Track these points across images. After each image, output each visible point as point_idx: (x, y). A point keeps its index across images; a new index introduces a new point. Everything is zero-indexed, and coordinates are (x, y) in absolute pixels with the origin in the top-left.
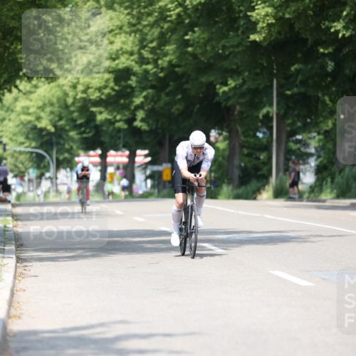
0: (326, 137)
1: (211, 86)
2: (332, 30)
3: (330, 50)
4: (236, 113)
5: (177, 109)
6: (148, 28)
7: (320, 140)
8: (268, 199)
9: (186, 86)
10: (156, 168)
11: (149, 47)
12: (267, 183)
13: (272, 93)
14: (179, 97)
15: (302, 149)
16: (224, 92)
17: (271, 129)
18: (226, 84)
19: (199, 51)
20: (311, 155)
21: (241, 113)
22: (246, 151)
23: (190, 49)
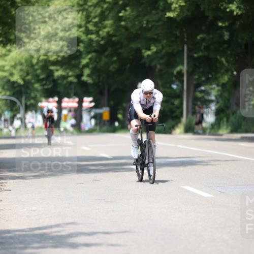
0: (223, 88)
1: (139, 51)
2: (228, 10)
3: (227, 24)
4: (157, 70)
5: (112, 68)
6: (92, 8)
7: (218, 90)
8: (180, 133)
9: (120, 51)
10: (98, 111)
11: (93, 22)
12: (180, 121)
13: (183, 55)
14: (115, 58)
15: (206, 97)
16: (148, 56)
17: (182, 82)
18: (149, 49)
19: (129, 25)
20: (211, 101)
21: (160, 70)
23: (123, 23)
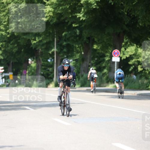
0: (76, 62)
1: (29, 41)
2: (78, 17)
3: (78, 25)
4: (39, 52)
5: (15, 50)
6: (3, 17)
7: (74, 63)
8: (52, 87)
9: (19, 41)
10: (7, 74)
11: (4, 25)
12: (53, 80)
13: (54, 43)
14: (16, 45)
16: (34, 43)
17: (54, 58)
18: (35, 40)
21: (42, 52)
22: (43, 67)
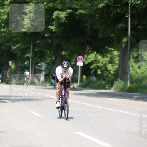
0: (48, 65)
1: (10, 47)
2: (51, 29)
3: (49, 35)
4: (18, 56)
7: (46, 66)
13: (30, 49)
15: (40, 69)
16: (14, 49)
17: (29, 61)
18: (15, 46)
19: (6, 35)
20: (42, 71)
21: (20, 56)
22: (21, 69)
23: (3, 34)
